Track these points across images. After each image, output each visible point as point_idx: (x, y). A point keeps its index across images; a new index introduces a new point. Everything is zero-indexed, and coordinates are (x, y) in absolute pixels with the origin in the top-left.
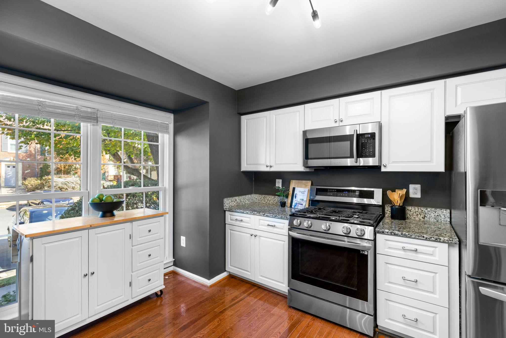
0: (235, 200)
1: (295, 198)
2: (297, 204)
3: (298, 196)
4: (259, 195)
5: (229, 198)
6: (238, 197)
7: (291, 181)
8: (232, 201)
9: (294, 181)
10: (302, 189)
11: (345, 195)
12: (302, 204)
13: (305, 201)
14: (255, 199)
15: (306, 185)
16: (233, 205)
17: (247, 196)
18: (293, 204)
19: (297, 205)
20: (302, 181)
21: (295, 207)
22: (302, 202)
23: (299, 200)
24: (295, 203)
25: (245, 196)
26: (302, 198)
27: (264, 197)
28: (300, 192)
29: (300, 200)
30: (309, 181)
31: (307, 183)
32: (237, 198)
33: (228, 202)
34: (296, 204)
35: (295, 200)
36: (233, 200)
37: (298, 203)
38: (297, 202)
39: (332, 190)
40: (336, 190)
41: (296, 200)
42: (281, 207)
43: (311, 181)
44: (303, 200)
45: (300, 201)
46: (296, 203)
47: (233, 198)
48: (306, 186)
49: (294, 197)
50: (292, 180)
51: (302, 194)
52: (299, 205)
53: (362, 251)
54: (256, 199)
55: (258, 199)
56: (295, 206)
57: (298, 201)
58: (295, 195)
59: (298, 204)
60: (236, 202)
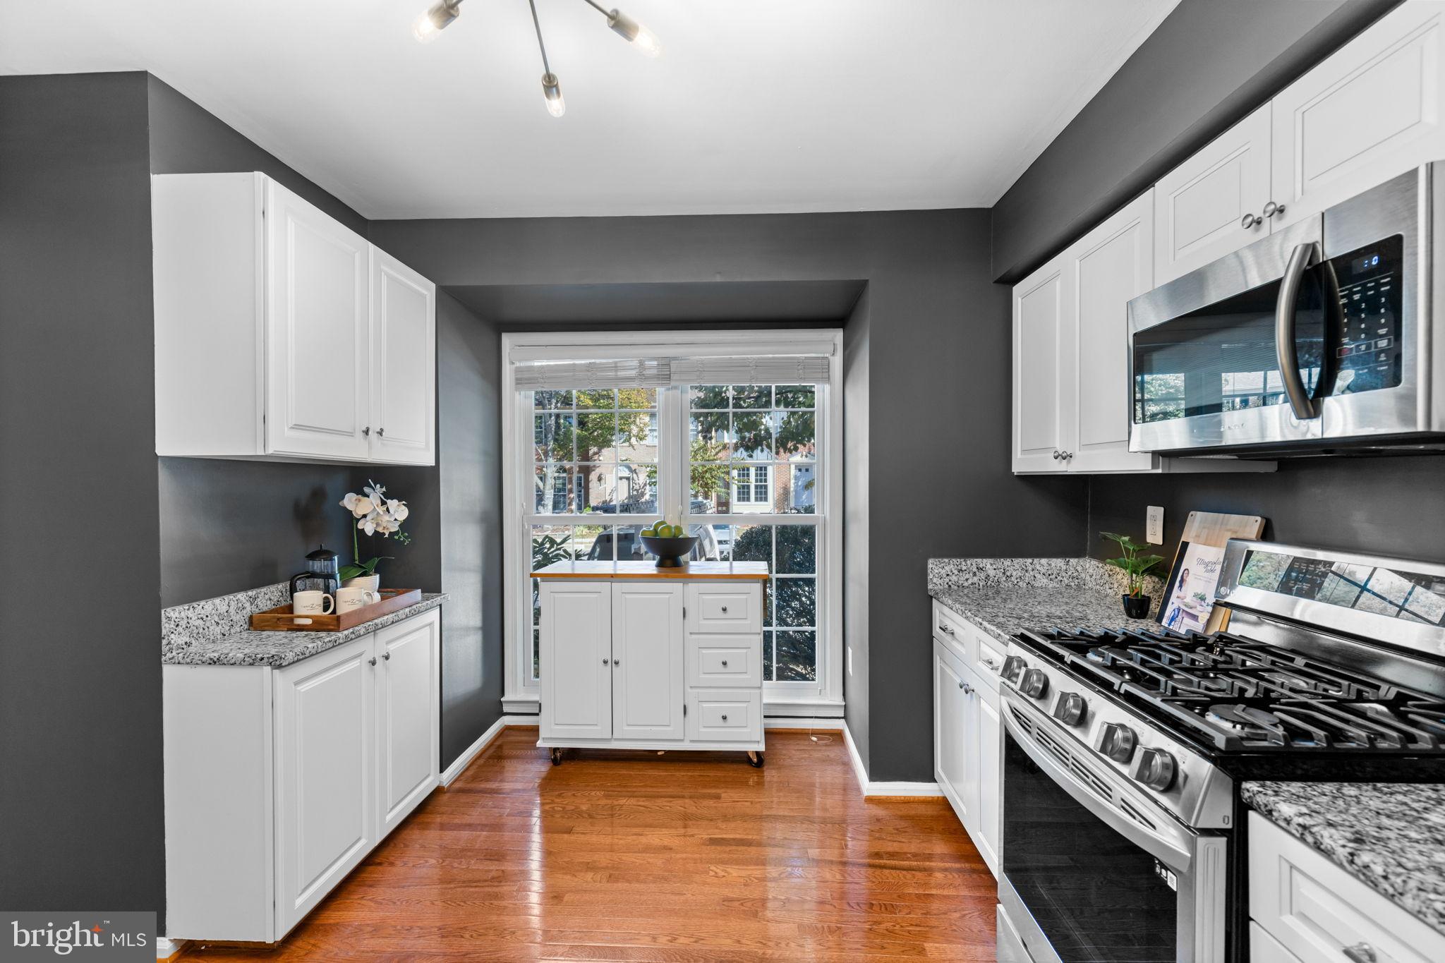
0: (975, 570)
1: (1181, 586)
2: (1179, 612)
3: (1190, 579)
4: (1096, 563)
5: (946, 560)
6: (991, 561)
7: (1191, 513)
8: (960, 571)
9: (1199, 513)
12: (1195, 617)
13: (1207, 604)
14: (1088, 578)
16: (966, 584)
17: (1044, 561)
18: (1169, 610)
19: (1179, 616)
20: (1227, 515)
21: (1170, 622)
24: (1174, 606)
25: (1030, 560)
26: (1201, 589)
27: (1111, 571)
28: (1203, 561)
30: (1253, 518)
31: (1245, 526)
32: (987, 563)
33: (940, 571)
34: (1177, 611)
35: (1178, 597)
36: (964, 568)
37: (1184, 610)
38: (1183, 607)
41: (1181, 594)
42: (1125, 617)
43: (1259, 520)
44: (1203, 599)
46: (1179, 609)
47: (968, 562)
49: (1177, 584)
50: (1196, 512)
51: (1206, 574)
53: (1163, 866)
54: (1091, 576)
55: (1094, 577)
56: (1173, 619)
57: (1185, 600)
58: (1182, 577)
59: (1184, 615)
60: (983, 575)
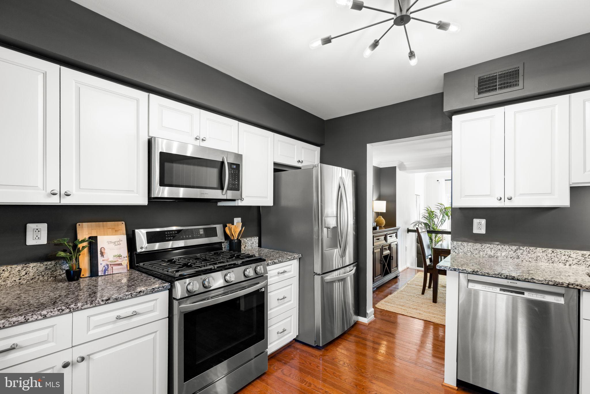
1: (102, 255)
3: (106, 251)
7: (78, 224)
9: (85, 224)
10: (114, 238)
11: (189, 236)
12: (120, 264)
13: (124, 257)
15: (116, 229)
18: (100, 268)
19: (109, 268)
20: (104, 223)
21: (105, 273)
22: (120, 260)
23: (111, 258)
24: (103, 265)
26: (117, 253)
28: (109, 242)
29: (115, 258)
30: (118, 222)
31: (118, 225)
34: (106, 267)
35: (103, 261)
37: (111, 264)
38: (108, 263)
39: (171, 233)
40: (176, 232)
41: (105, 259)
43: (124, 222)
44: (120, 256)
45: (115, 260)
46: (108, 265)
48: (116, 231)
49: (99, 255)
50: (80, 224)
52: (114, 267)
56: (105, 270)
57: (109, 260)
58: (101, 251)
59: (112, 266)
